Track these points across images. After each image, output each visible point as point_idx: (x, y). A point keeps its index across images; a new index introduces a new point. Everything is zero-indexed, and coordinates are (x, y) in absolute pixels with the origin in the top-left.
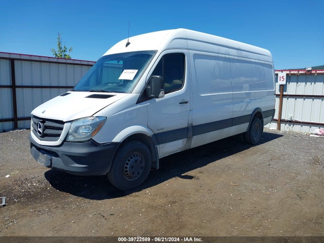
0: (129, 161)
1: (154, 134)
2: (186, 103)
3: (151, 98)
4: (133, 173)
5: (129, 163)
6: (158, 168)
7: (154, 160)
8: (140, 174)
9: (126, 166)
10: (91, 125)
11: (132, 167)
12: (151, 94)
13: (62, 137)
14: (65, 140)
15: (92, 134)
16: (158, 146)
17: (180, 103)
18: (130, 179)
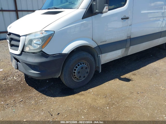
0: (76, 67)
1: (98, 46)
2: (127, 18)
3: (96, 14)
4: (80, 77)
5: (77, 69)
6: (100, 71)
7: (97, 66)
8: (86, 77)
9: (74, 71)
10: (41, 38)
11: (79, 73)
12: (96, 10)
13: (20, 48)
14: (23, 51)
15: (42, 47)
16: (101, 55)
17: (122, 19)
18: (78, 80)
